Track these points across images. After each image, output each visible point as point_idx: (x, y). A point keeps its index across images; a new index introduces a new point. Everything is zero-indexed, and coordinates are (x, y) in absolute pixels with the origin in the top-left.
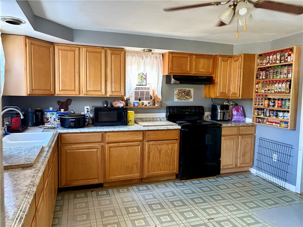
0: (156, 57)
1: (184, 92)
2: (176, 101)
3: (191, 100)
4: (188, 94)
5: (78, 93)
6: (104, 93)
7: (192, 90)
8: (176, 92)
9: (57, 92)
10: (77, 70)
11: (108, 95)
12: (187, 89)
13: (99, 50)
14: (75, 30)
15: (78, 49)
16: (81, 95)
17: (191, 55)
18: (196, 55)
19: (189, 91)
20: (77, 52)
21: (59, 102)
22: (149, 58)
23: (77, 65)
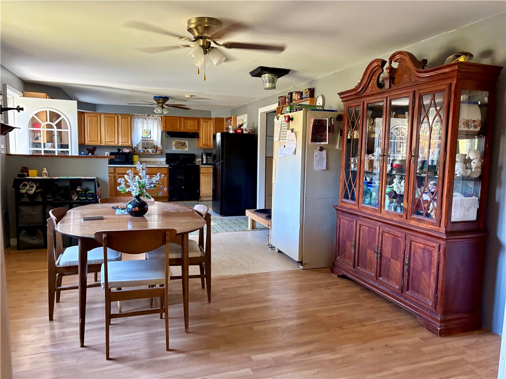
0: (156, 119)
1: (180, 143)
2: (174, 150)
3: (187, 149)
4: (184, 145)
5: (99, 143)
6: (117, 143)
7: (187, 142)
8: (174, 143)
9: (86, 142)
10: (99, 129)
11: (120, 145)
12: (183, 141)
13: (114, 116)
14: (98, 105)
15: (99, 115)
16: (102, 145)
17: (180, 118)
18: (183, 117)
19: (185, 143)
20: (99, 118)
21: (88, 149)
22: (151, 120)
23: (99, 126)
